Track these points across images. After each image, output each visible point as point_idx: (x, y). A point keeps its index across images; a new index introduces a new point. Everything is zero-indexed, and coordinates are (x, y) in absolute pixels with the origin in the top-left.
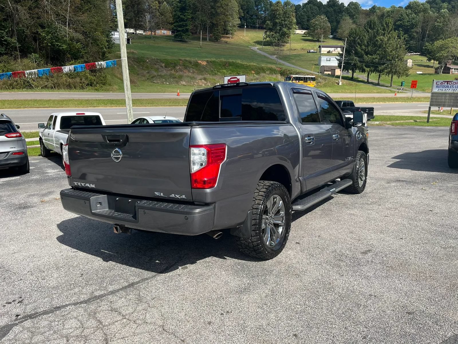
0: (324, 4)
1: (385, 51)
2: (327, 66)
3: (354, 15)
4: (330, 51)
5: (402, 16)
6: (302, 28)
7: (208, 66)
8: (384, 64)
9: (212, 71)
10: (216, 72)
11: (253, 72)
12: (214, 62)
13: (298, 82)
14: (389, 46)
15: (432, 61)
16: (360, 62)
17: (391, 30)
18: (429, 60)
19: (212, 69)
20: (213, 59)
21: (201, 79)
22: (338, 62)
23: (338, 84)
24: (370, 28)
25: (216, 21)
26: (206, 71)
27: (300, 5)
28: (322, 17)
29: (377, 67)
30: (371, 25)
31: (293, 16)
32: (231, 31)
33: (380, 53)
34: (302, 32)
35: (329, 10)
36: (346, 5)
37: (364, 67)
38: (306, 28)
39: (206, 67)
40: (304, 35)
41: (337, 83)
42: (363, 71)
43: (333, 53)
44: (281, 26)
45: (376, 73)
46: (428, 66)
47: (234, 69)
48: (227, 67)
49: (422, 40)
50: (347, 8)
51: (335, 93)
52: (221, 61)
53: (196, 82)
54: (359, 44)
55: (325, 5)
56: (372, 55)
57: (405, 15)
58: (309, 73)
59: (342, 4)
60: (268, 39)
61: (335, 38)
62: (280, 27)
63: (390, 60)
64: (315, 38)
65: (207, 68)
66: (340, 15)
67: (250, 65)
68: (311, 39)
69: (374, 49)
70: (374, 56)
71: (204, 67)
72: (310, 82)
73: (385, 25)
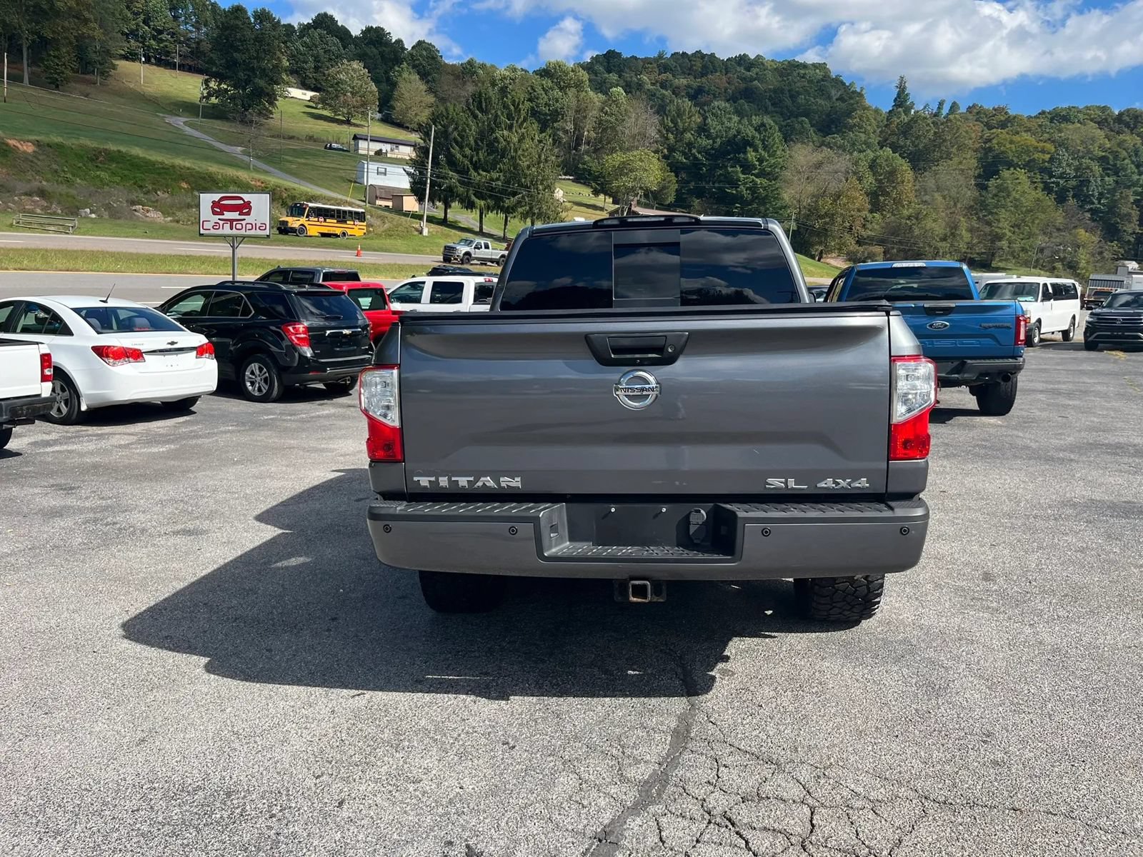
0: (353, 34)
1: (516, 166)
2: (381, 188)
3: (429, 74)
4: (381, 150)
5: (535, 91)
6: (305, 86)
7: (41, 158)
8: (514, 194)
9: (56, 171)
10: (69, 175)
11: (185, 185)
12: (60, 146)
13: (323, 220)
14: (523, 155)
15: (602, 197)
16: (462, 183)
17: (525, 120)
18: (596, 193)
19: (55, 167)
20: (57, 139)
21: (29, 194)
22: (411, 180)
23: (421, 233)
24: (480, 108)
25: (54, 32)
26: (38, 172)
27: (293, 27)
28: (355, 66)
29: (501, 199)
30: (480, 103)
31: (280, 51)
32: (101, 64)
33: (506, 167)
34: (305, 94)
35: (368, 51)
36: (408, 46)
37: (473, 198)
38: (313, 86)
39: (36, 161)
40: (311, 104)
41: (417, 230)
42: (470, 206)
43: (389, 155)
44: (249, 71)
45: (497, 213)
46: (594, 207)
47: (126, 172)
48: (100, 165)
49: (576, 149)
50: (411, 54)
51: (416, 253)
52: (81, 146)
53: (14, 202)
54: (457, 143)
55: (356, 37)
56: (489, 172)
57: (539, 90)
58: (341, 200)
59: (399, 42)
60: (214, 100)
61: (387, 120)
62: (248, 73)
63: (526, 187)
64: (339, 115)
65: (39, 163)
66: (397, 68)
67: (173, 167)
68: (329, 115)
69: (492, 157)
70: (495, 175)
71: (27, 159)
72: (352, 223)
73: (512, 108)
